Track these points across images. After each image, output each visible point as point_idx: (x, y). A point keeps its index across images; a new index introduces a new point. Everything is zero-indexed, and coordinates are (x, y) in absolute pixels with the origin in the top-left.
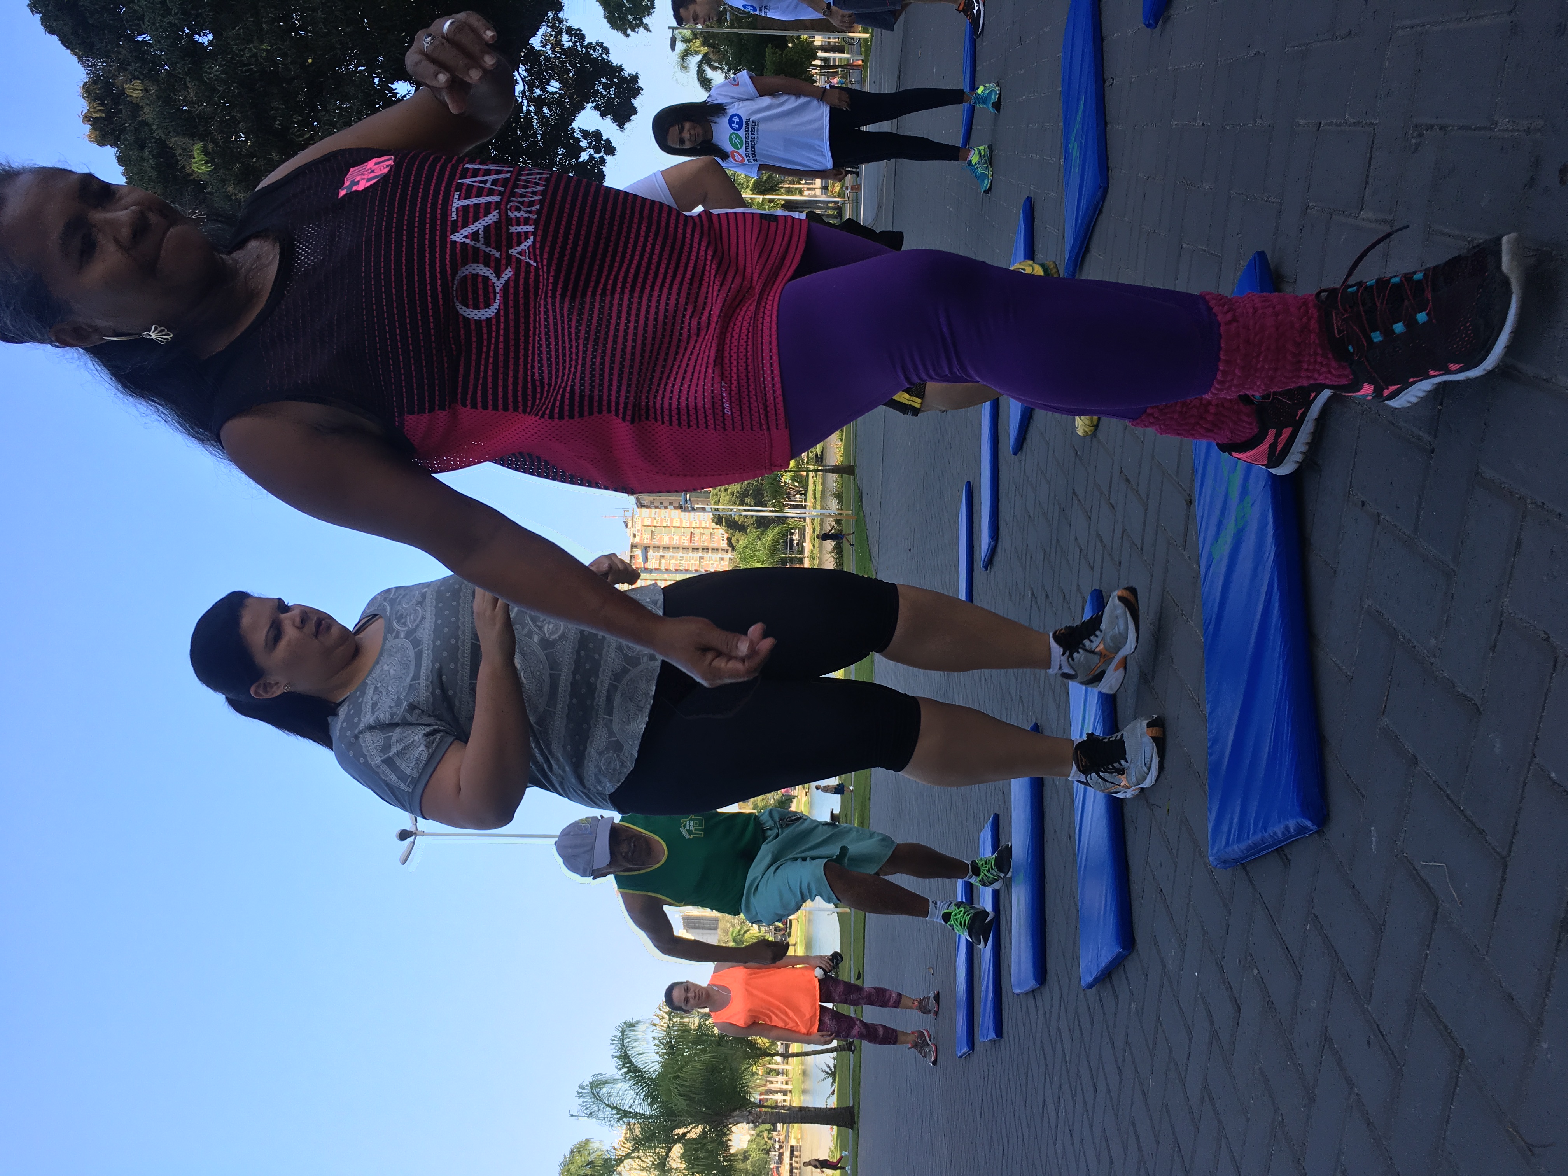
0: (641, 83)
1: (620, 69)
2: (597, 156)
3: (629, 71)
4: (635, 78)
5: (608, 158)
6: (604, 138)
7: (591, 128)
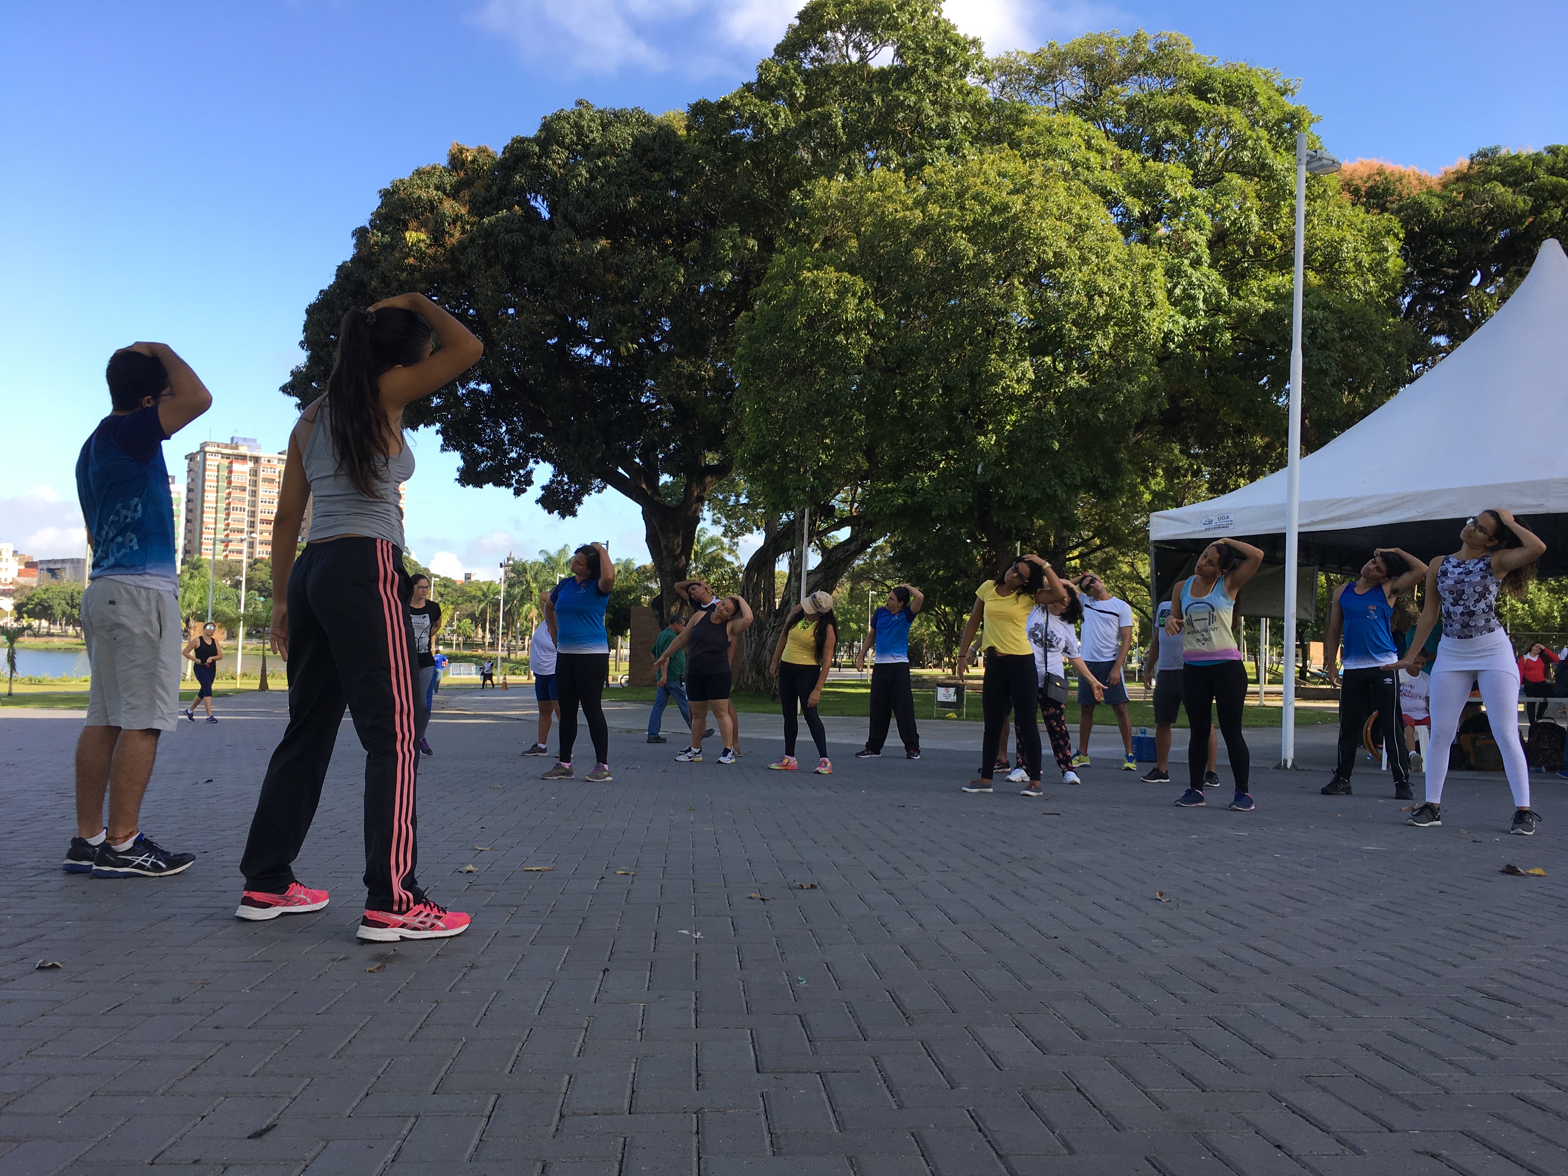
0: (568, 518)
1: (580, 503)
2: (514, 482)
3: (580, 509)
4: (574, 514)
5: (512, 490)
6: (527, 488)
7: (534, 477)
